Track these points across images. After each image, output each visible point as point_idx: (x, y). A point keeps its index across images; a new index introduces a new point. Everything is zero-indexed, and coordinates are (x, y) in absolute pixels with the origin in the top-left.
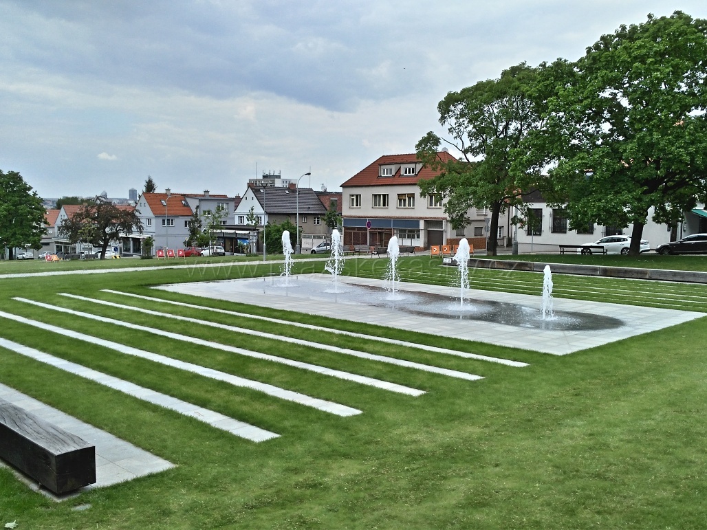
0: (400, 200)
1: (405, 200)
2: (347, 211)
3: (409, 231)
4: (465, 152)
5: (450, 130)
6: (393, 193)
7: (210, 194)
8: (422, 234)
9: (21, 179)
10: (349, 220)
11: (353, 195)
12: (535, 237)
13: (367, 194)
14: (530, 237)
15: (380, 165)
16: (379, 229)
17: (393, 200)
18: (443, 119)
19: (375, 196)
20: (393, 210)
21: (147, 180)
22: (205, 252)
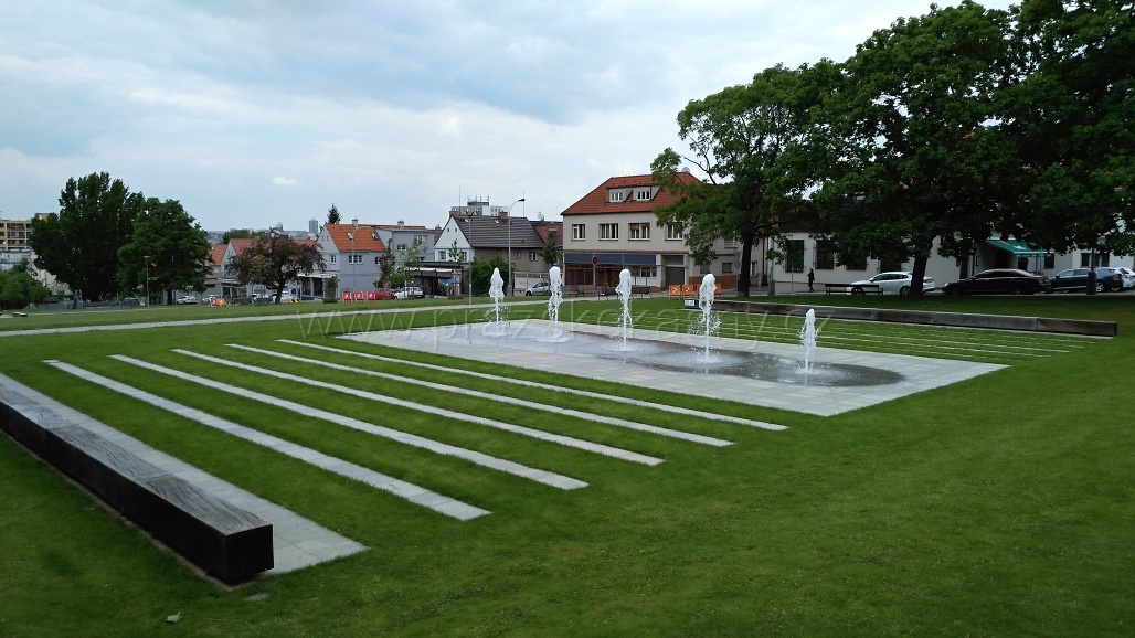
0: (633, 231)
1: (638, 231)
2: (569, 243)
3: (643, 268)
4: (710, 172)
5: (693, 146)
6: (624, 222)
7: (405, 224)
8: (659, 271)
9: (181, 208)
10: (572, 254)
11: (575, 225)
12: (795, 274)
13: (592, 224)
14: (789, 274)
15: (609, 189)
16: (608, 265)
17: (624, 231)
18: (683, 133)
19: (603, 225)
20: (624, 243)
21: (331, 209)
22: (400, 295)
